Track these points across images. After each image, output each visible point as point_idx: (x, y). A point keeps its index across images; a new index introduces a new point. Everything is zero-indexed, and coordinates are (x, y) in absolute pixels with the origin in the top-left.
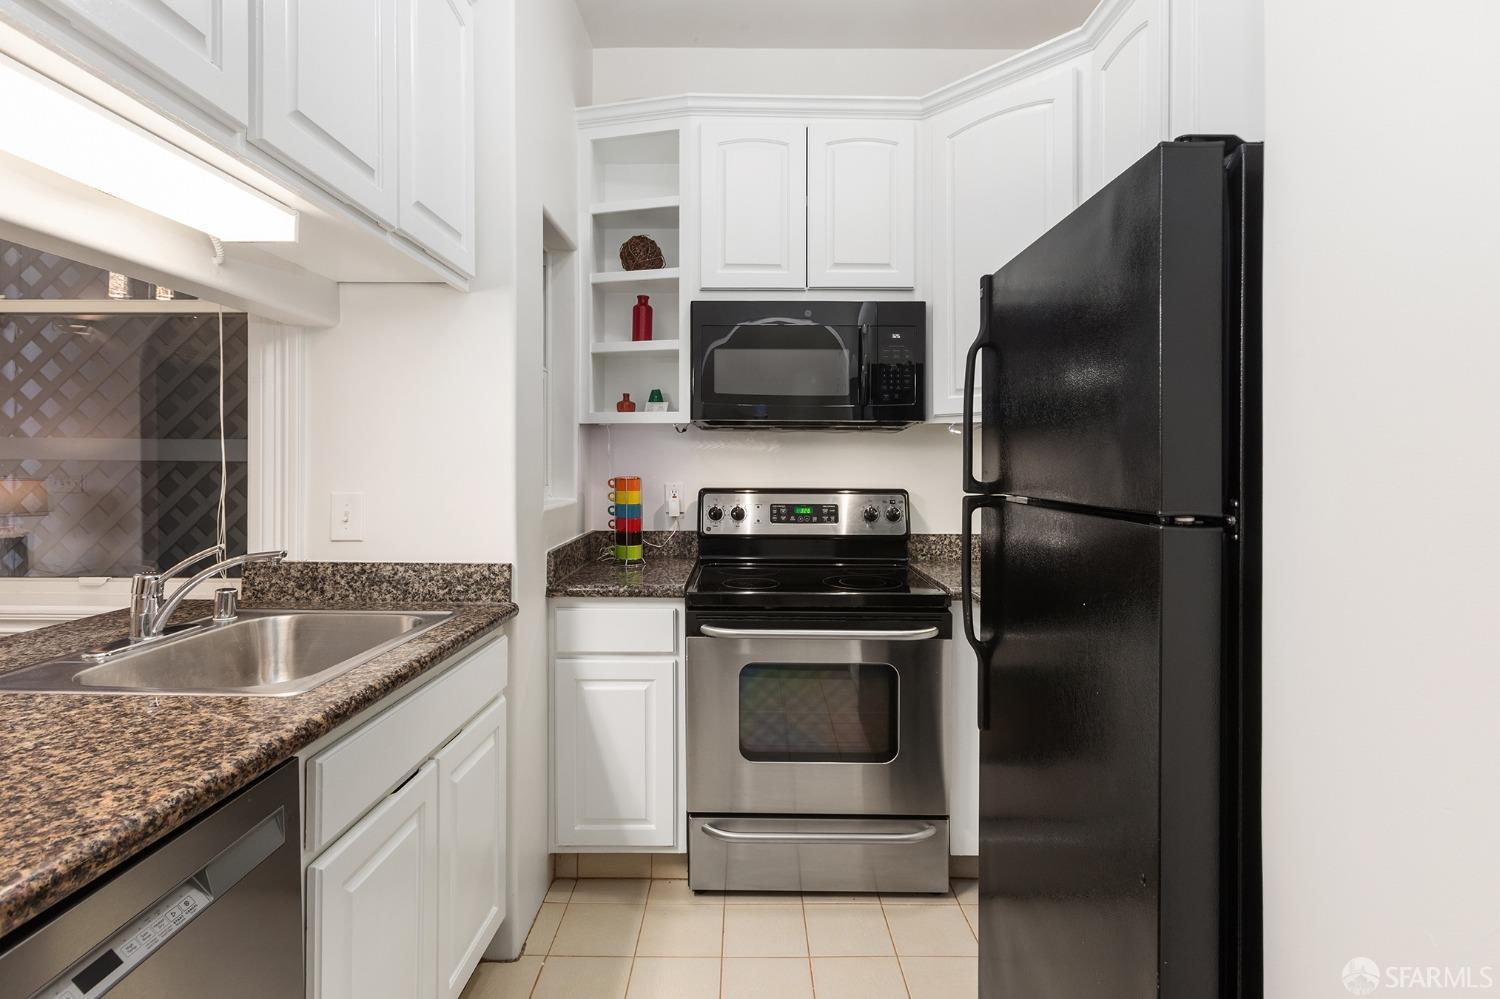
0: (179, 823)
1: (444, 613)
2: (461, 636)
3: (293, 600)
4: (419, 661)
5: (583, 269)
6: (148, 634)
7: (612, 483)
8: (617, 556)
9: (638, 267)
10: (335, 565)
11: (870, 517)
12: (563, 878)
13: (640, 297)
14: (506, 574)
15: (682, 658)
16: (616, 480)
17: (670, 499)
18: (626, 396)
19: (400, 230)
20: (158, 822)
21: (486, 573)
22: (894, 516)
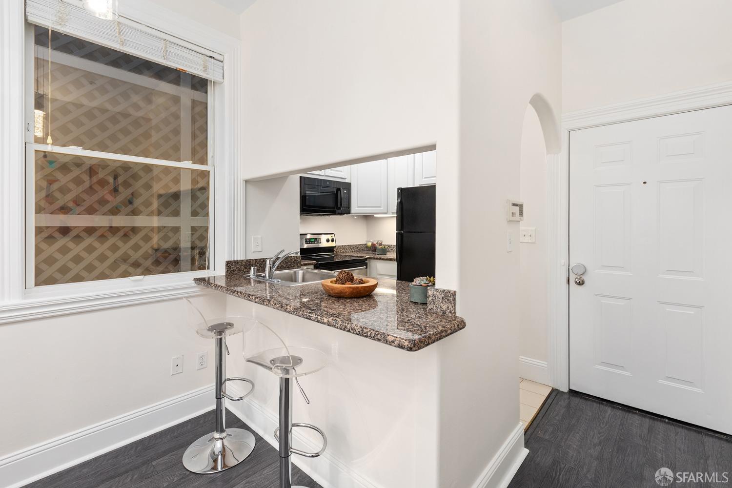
22: (333, 240)
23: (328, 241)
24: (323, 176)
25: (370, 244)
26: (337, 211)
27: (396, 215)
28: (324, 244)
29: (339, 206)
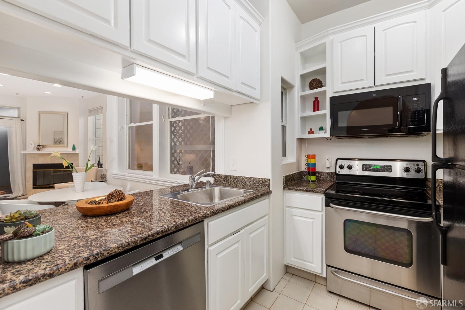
0: (174, 230)
1: (251, 191)
2: (252, 197)
3: (223, 184)
4: (238, 203)
5: (297, 92)
6: (192, 188)
7: (307, 156)
8: (308, 179)
9: (314, 88)
10: (231, 176)
11: (407, 170)
12: (289, 273)
13: (315, 98)
14: (268, 182)
15: (324, 213)
16: (308, 155)
17: (327, 162)
18: (311, 129)
19: (237, 90)
20: (170, 229)
21: (264, 181)
24: (371, 87)
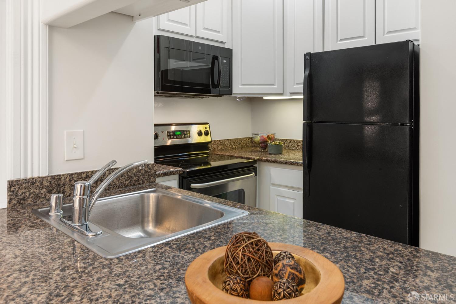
21: (146, 169)
22: (207, 133)
23: (200, 134)
24: (192, 36)
25: (258, 139)
26: (213, 90)
27: (302, 97)
28: (195, 139)
29: (216, 83)
